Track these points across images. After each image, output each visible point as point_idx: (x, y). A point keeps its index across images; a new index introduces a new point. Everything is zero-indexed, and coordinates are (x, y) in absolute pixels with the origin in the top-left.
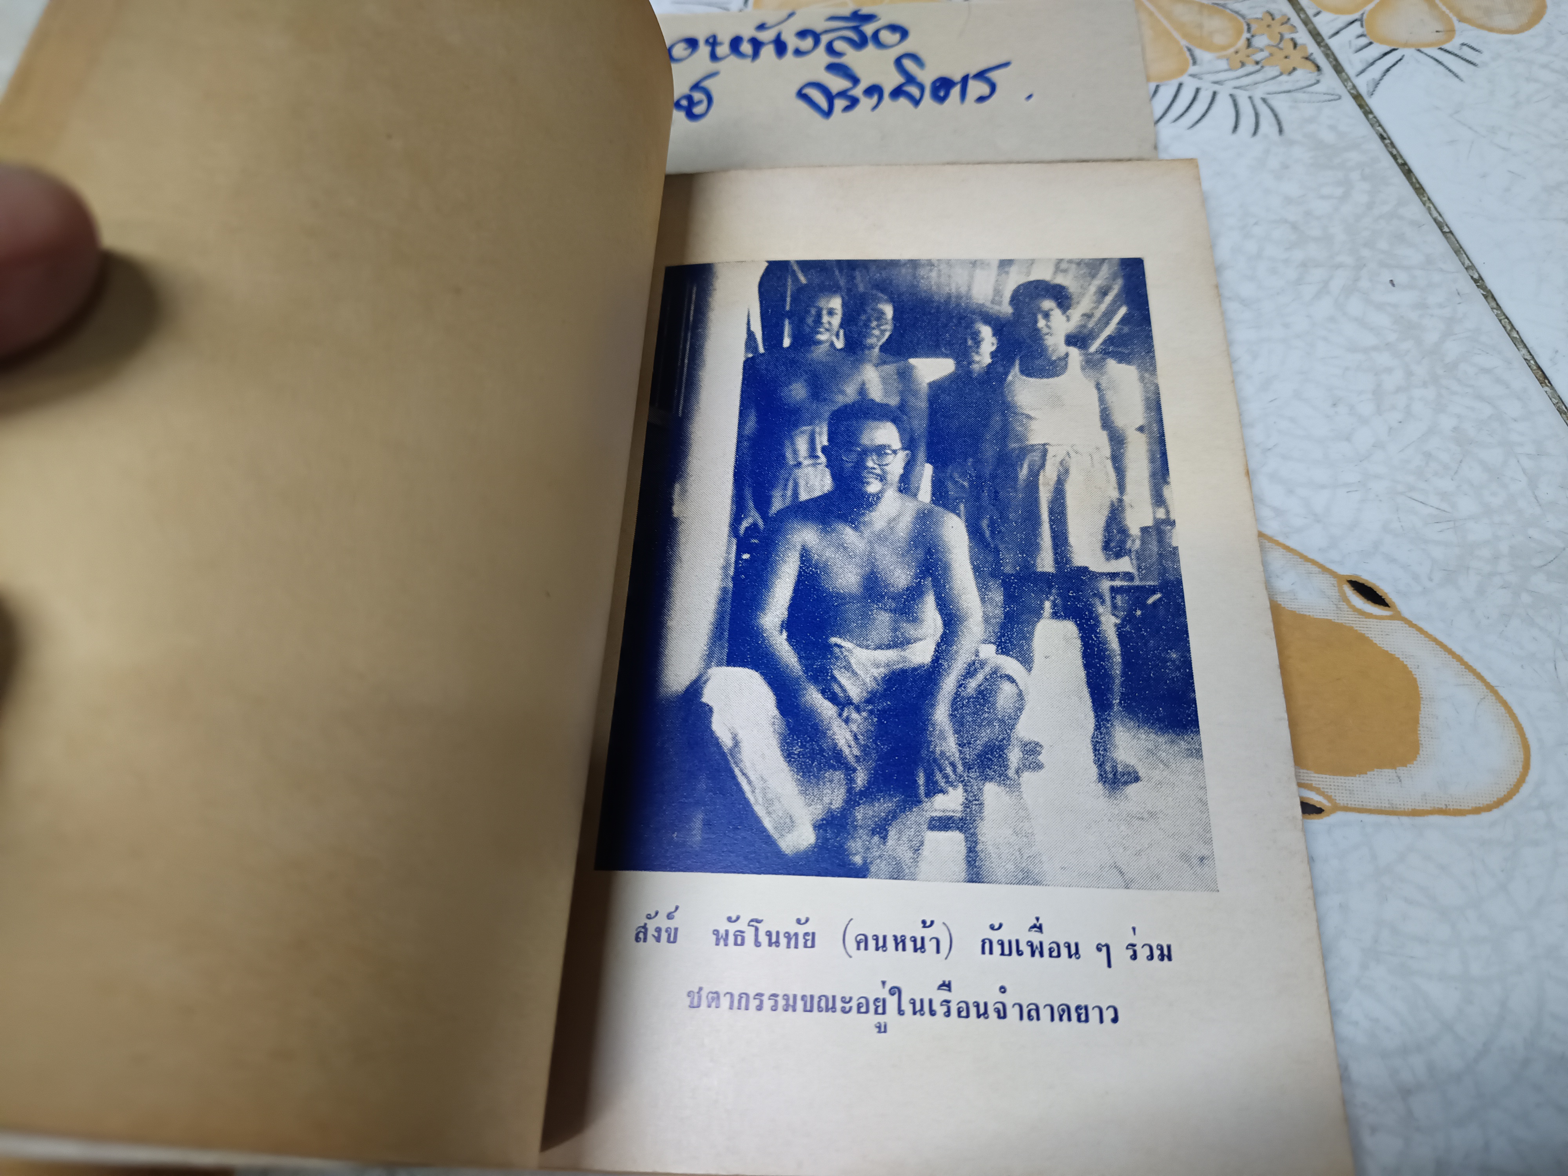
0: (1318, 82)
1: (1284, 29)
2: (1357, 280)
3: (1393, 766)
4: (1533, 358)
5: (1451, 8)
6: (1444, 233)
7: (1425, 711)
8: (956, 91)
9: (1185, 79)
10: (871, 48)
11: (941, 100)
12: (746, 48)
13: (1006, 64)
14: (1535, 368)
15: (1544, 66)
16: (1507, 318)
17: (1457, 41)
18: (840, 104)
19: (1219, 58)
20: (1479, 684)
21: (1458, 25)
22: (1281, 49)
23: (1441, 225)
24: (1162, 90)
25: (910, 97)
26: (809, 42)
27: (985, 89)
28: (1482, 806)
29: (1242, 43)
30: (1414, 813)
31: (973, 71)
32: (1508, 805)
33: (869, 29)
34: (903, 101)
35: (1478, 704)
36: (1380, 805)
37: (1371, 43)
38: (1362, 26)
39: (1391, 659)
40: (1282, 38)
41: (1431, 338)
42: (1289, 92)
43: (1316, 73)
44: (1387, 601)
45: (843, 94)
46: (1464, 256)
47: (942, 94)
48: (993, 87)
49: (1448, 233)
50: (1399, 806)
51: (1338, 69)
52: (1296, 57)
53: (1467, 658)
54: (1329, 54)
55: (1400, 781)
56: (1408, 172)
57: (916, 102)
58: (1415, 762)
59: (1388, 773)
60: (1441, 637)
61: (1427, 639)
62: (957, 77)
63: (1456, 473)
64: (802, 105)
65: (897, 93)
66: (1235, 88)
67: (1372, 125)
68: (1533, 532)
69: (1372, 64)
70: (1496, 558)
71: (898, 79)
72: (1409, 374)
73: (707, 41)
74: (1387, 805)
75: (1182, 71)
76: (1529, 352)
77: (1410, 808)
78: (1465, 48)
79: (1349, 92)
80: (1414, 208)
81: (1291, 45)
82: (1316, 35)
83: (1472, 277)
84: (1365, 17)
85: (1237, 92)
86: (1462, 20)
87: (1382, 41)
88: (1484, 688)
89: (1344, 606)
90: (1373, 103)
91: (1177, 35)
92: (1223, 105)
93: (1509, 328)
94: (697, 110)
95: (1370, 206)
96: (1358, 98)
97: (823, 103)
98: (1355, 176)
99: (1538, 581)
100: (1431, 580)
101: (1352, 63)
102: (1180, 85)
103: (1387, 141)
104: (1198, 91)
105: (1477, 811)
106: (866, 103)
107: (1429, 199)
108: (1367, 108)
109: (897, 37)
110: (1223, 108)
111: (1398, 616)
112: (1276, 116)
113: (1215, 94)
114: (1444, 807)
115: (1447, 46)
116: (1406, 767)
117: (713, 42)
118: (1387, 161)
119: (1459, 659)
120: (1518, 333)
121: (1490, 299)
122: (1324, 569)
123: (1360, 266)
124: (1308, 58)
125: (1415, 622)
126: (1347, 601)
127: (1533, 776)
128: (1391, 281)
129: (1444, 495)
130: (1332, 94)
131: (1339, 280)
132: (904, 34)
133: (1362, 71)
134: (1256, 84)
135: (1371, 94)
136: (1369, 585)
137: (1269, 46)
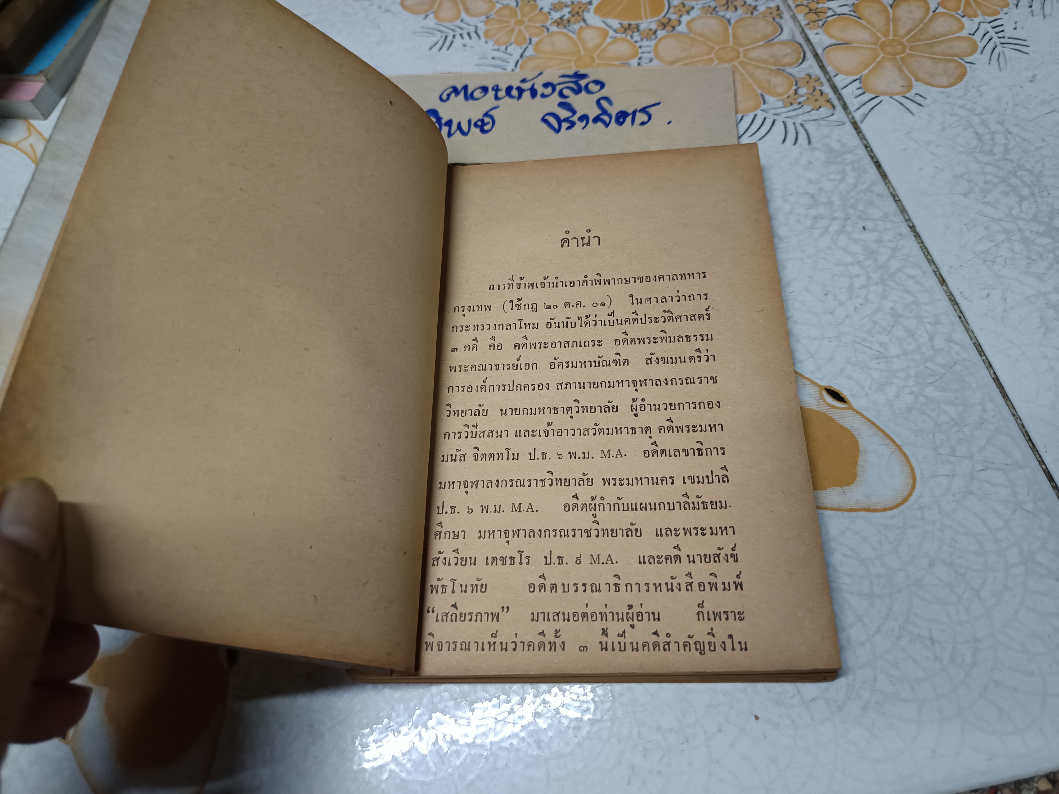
0: (833, 115)
1: (816, 84)
2: (844, 226)
3: (841, 486)
4: (938, 271)
5: (912, 73)
6: (896, 201)
7: (861, 458)
8: (629, 119)
9: (759, 112)
10: (583, 93)
11: (621, 124)
12: (515, 93)
13: (658, 104)
14: (939, 276)
15: (961, 107)
16: (926, 248)
17: (913, 92)
18: (565, 125)
19: (778, 100)
20: (892, 444)
21: (914, 83)
22: (814, 96)
23: (895, 196)
24: (745, 118)
25: (604, 122)
26: (548, 90)
27: (645, 118)
28: (887, 507)
29: (792, 92)
30: (851, 510)
31: (639, 108)
32: (902, 507)
33: (583, 83)
34: (600, 124)
35: (890, 454)
36: (833, 506)
37: (864, 93)
38: (860, 82)
39: (845, 430)
40: (814, 90)
41: (883, 259)
42: (816, 120)
43: (832, 110)
44: (846, 400)
45: (566, 120)
46: (906, 213)
47: (621, 120)
48: (650, 117)
49: (898, 201)
50: (843, 507)
52: (822, 100)
53: (887, 430)
54: (840, 98)
55: (845, 494)
56: (878, 165)
57: (607, 125)
58: (854, 484)
59: (839, 489)
60: (873, 419)
61: (865, 420)
62: (630, 111)
63: (890, 332)
64: (544, 125)
65: (596, 120)
66: (786, 117)
67: (861, 139)
68: (929, 365)
69: (864, 104)
70: (908, 378)
71: (598, 112)
72: (869, 278)
73: (493, 89)
74: (837, 506)
75: (757, 108)
76: (936, 267)
77: (849, 507)
78: (917, 96)
79: (850, 120)
80: (881, 187)
81: (819, 93)
82: (834, 88)
83: (909, 226)
84: (862, 78)
85: (787, 120)
86: (918, 79)
87: (871, 92)
88: (894, 446)
89: (822, 402)
90: (863, 127)
91: (755, 87)
92: (779, 127)
93: (926, 254)
94: (486, 128)
95: (855, 185)
96: (854, 124)
97: (556, 125)
98: (849, 168)
99: (930, 391)
100: (870, 389)
101: (853, 104)
102: (755, 115)
103: (869, 149)
104: (765, 119)
105: (885, 510)
106: (580, 125)
107: (889, 182)
108: (859, 130)
109: (599, 87)
110: (778, 129)
111: (851, 408)
112: (808, 134)
113: (774, 121)
114: (867, 507)
115: (907, 95)
116: (849, 486)
117: (496, 89)
118: (867, 160)
119: (882, 431)
120: (931, 256)
121: (918, 238)
122: (812, 382)
123: (847, 218)
124: (828, 101)
125: (860, 411)
126: (824, 399)
127: (916, 493)
128: (864, 227)
129: (882, 344)
130: (840, 122)
131: (835, 226)
132: (602, 85)
133: (858, 109)
134: (798, 115)
135: (862, 122)
136: (836, 391)
137: (807, 94)
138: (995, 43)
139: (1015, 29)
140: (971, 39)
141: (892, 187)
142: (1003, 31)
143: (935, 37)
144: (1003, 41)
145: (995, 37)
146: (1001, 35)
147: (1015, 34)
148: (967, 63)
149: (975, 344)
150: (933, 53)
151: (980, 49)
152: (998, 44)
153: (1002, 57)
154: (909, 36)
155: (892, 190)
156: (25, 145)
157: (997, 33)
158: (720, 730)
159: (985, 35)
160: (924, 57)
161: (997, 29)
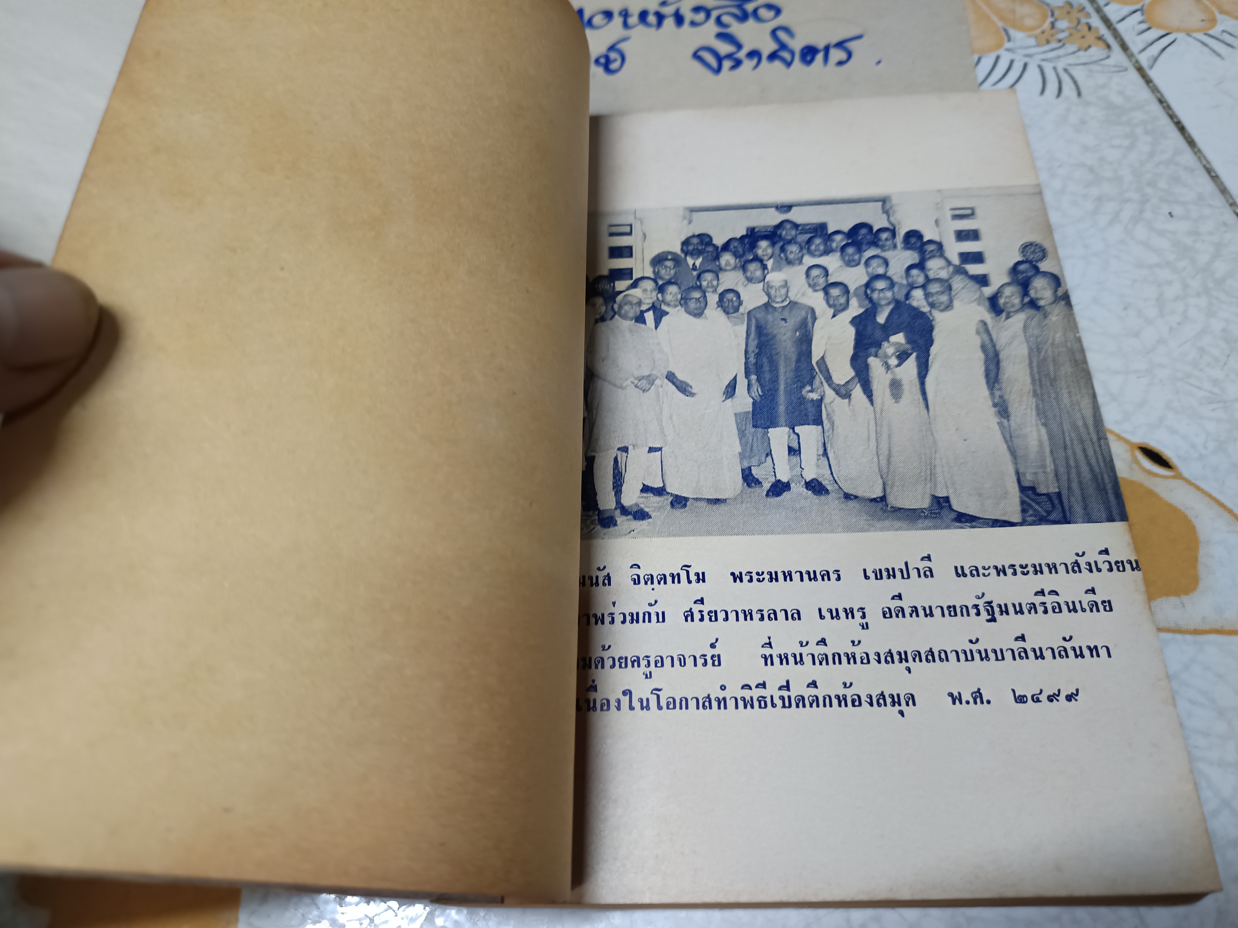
0: (1108, 57)
1: (1080, 15)
2: (1142, 212)
3: (1177, 594)
5: (1213, 3)
6: (1212, 177)
7: (1202, 552)
8: (820, 57)
9: (1001, 52)
10: (751, 22)
11: (809, 63)
12: (652, 19)
13: (859, 37)
17: (1218, 28)
18: (727, 64)
19: (1029, 36)
21: (1219, 17)
22: (1079, 31)
23: (1209, 170)
24: (983, 61)
26: (701, 16)
27: (842, 56)
29: (1047, 25)
31: (835, 41)
33: (749, 7)
34: (777, 64)
36: (1167, 625)
37: (1149, 28)
38: (1143, 14)
39: (1174, 510)
40: (1079, 23)
41: (1203, 259)
42: (1085, 64)
43: (1107, 50)
44: (1171, 464)
45: (729, 56)
46: (1228, 195)
47: (809, 58)
48: (850, 55)
49: (1215, 178)
50: (1183, 627)
51: (1124, 47)
52: (1091, 37)
54: (1116, 35)
55: (1184, 606)
56: (1181, 128)
57: (789, 64)
58: (1195, 592)
59: (1173, 600)
60: (1215, 494)
61: (1203, 495)
62: (821, 45)
63: (1225, 364)
64: (696, 64)
65: (773, 56)
66: (1044, 60)
67: (1152, 92)
69: (1152, 43)
71: (773, 46)
72: (1186, 286)
73: (620, 13)
74: (1173, 626)
75: (999, 46)
77: (1192, 628)
78: (1225, 34)
79: (1133, 65)
80: (1188, 157)
81: (1086, 28)
82: (1106, 21)
83: (1235, 212)
84: (1145, 8)
85: (1044, 64)
86: (1222, 12)
87: (1160, 27)
89: (1135, 467)
90: (1153, 74)
91: (994, 18)
92: (1033, 74)
94: (614, 66)
95: (1152, 155)
96: (1140, 70)
97: (714, 64)
98: (1139, 131)
100: (1206, 448)
101: (1135, 43)
102: (998, 58)
103: (1165, 104)
104: (1012, 62)
106: (748, 64)
107: (1199, 150)
108: (1148, 79)
109: (771, 14)
110: (1032, 76)
111: (1179, 476)
112: (1075, 83)
113: (1025, 66)
114: (1220, 628)
115: (1211, 32)
116: (1188, 595)
117: (625, 14)
118: (1164, 120)
119: (1230, 511)
122: (1119, 437)
123: (1144, 201)
124: (1100, 38)
125: (1194, 481)
126: (1137, 462)
128: (1170, 213)
129: (1215, 382)
130: (1120, 67)
131: (1128, 212)
132: (778, 11)
133: (1144, 50)
134: (1059, 57)
135: (1151, 67)
136: (1156, 451)
137: (1068, 28)
141: (1205, 158)
155: (1204, 162)
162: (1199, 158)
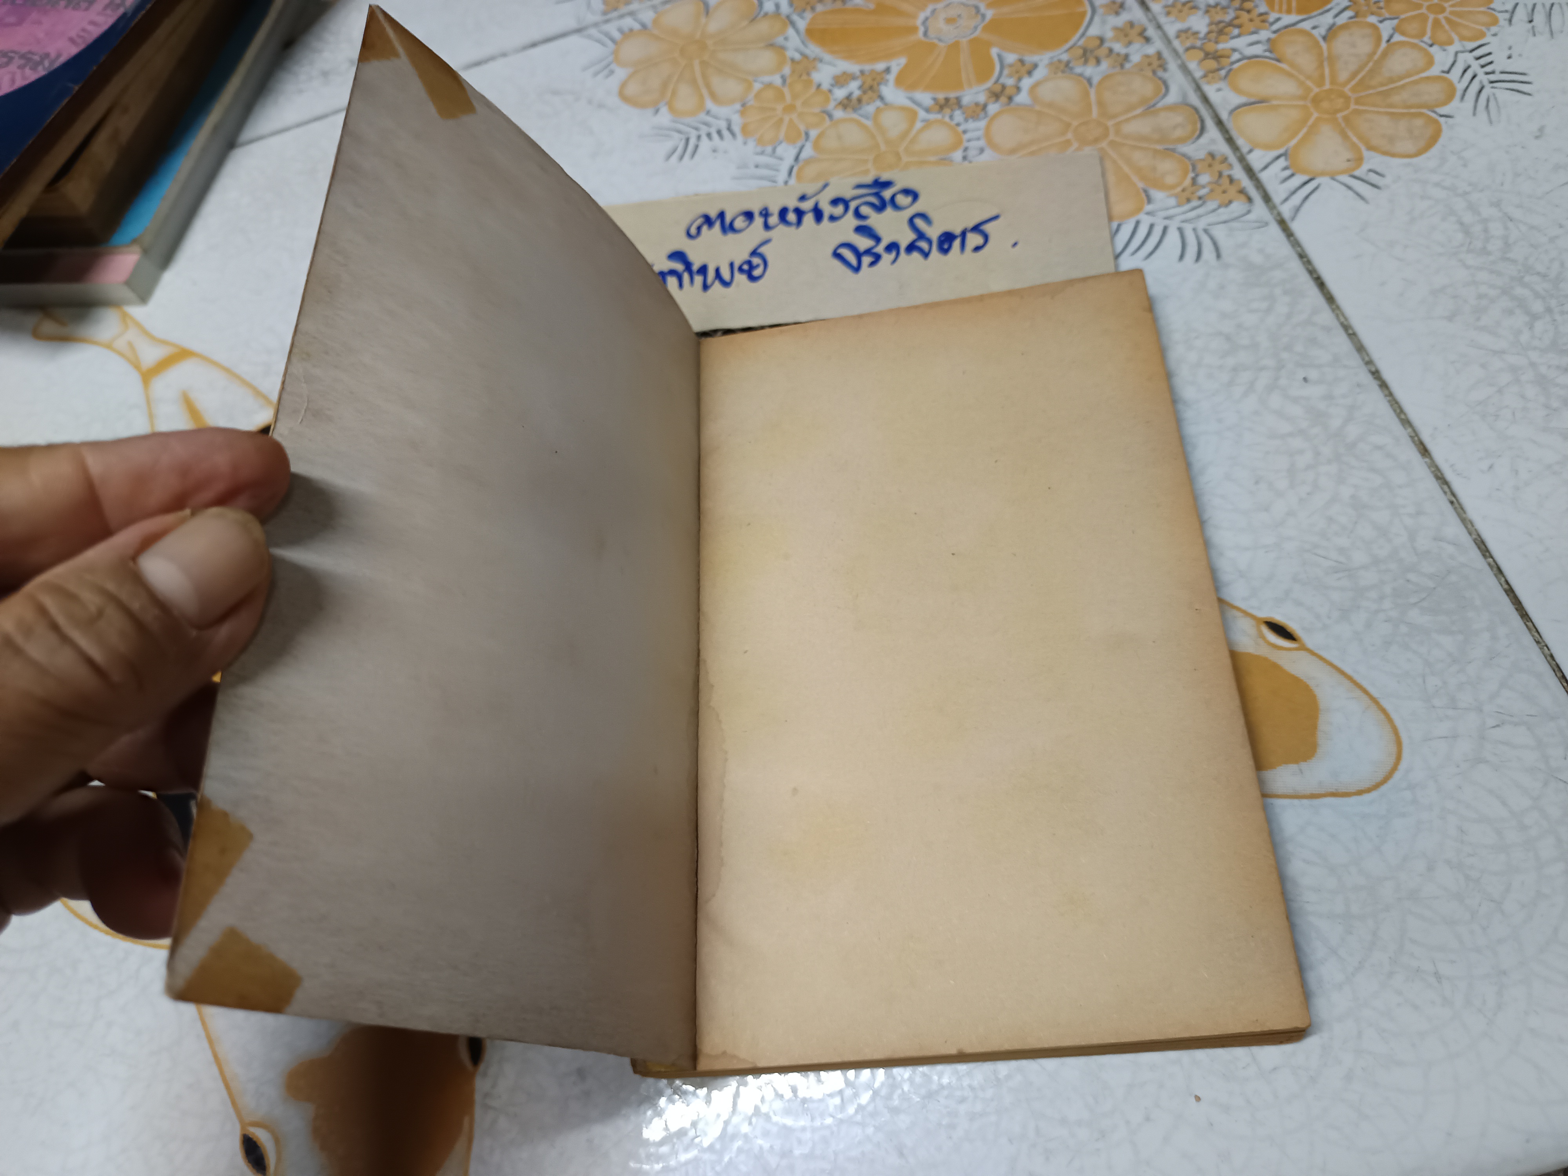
0: (1249, 212)
1: (1222, 167)
2: (1277, 379)
3: (1296, 762)
4: (1417, 435)
5: (1361, 138)
6: (1349, 335)
7: (1322, 720)
8: (957, 243)
9: (1142, 217)
10: (889, 211)
11: (945, 251)
12: (792, 217)
13: (996, 218)
14: (1418, 443)
15: (1437, 185)
16: (1397, 403)
17: (1365, 167)
18: (866, 260)
19: (1170, 196)
20: (1365, 696)
21: (1366, 154)
22: (1220, 185)
23: (1347, 328)
24: (1123, 227)
25: (920, 250)
26: (840, 209)
27: (980, 240)
28: (1363, 789)
29: (1188, 182)
31: (971, 224)
32: (1384, 788)
33: (887, 194)
34: (916, 255)
35: (1364, 713)
36: (1286, 791)
37: (1292, 175)
38: (1286, 159)
39: (1296, 680)
40: (1220, 175)
41: (1335, 423)
42: (1225, 222)
43: (1248, 204)
44: (1295, 636)
45: (868, 252)
46: (1365, 353)
47: (946, 246)
48: (986, 238)
49: (1352, 334)
50: (1300, 792)
52: (1232, 191)
53: (1356, 677)
54: (1259, 185)
55: (1302, 773)
56: (1321, 284)
57: (926, 255)
58: (1314, 758)
59: (1293, 767)
60: (1336, 662)
61: (1325, 664)
62: (957, 231)
63: (1352, 532)
64: (837, 263)
65: (911, 248)
66: (1183, 222)
67: (1293, 246)
68: (1412, 576)
69: (1294, 192)
70: (1382, 598)
71: (910, 236)
72: (1317, 454)
73: (761, 213)
74: (1291, 792)
75: (1139, 210)
76: (1414, 430)
77: (1309, 793)
78: (1371, 174)
79: (1275, 218)
80: (1326, 316)
81: (1228, 181)
82: (1249, 171)
83: (1370, 371)
84: (1289, 152)
85: (1185, 225)
86: (1370, 148)
87: (1303, 171)
88: (1368, 699)
89: (1261, 642)
90: (1295, 227)
91: (1135, 179)
92: (1173, 237)
93: (1398, 411)
94: (757, 273)
95: (1289, 316)
96: (1282, 223)
97: (854, 261)
98: (1278, 291)
99: (1414, 615)
100: (1329, 618)
101: (1278, 192)
102: (1138, 223)
103: (1305, 259)
104: (1152, 226)
105: (1360, 793)
106: (887, 258)
107: (1338, 306)
108: (1289, 232)
109: (909, 199)
110: (1172, 240)
111: (1303, 648)
112: (1215, 244)
113: (1165, 228)
114: (1335, 791)
115: (1357, 173)
116: (1307, 762)
117: (765, 213)
118: (1304, 277)
119: (1350, 679)
120: (1405, 414)
121: (1384, 388)
122: (1246, 614)
123: (1280, 367)
124: (1242, 191)
125: (1316, 651)
126: (1262, 637)
127: (1403, 765)
128: (1305, 378)
129: (1342, 550)
130: (1261, 222)
131: (1263, 381)
132: (915, 196)
133: (1286, 200)
134: (1199, 217)
135: (1293, 219)
136: (1281, 625)
137: (1210, 183)
138: (1481, 82)
139: (1509, 57)
140: (1445, 79)
141: (1343, 315)
142: (1491, 63)
143: (1391, 80)
144: (1492, 77)
145: (1481, 72)
146: (1489, 69)
147: (1511, 66)
148: (1442, 116)
149: (1477, 541)
150: (1391, 106)
151: (1459, 94)
152: (1486, 83)
153: (1492, 104)
154: (1353, 83)
155: (1342, 319)
156: (120, 344)
157: (1483, 66)
158: (1148, 1119)
159: (1465, 71)
160: (1378, 113)
161: (1483, 61)
162: (1337, 317)
